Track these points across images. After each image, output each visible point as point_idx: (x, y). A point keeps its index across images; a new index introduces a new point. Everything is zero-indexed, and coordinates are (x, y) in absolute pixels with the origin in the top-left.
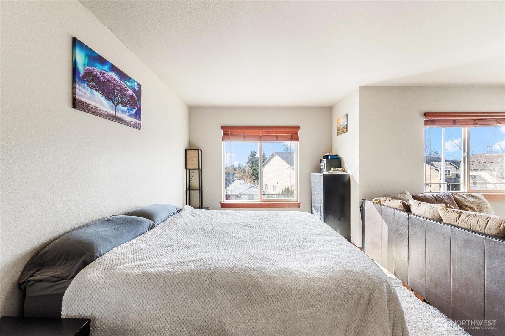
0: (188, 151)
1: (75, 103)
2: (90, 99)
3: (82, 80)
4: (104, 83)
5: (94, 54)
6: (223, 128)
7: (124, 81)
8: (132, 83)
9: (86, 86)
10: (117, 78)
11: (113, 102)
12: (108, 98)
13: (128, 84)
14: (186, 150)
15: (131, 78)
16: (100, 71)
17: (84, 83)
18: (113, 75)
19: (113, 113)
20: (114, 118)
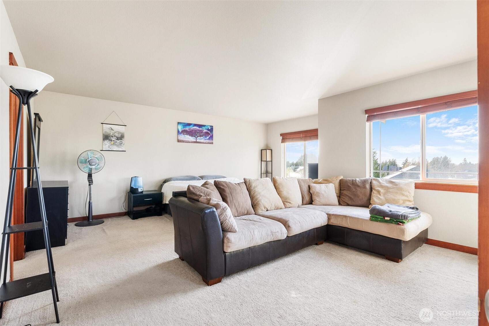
0: (262, 150)
1: (179, 141)
2: (184, 138)
3: (181, 133)
4: (191, 132)
5: (186, 124)
6: (281, 135)
7: (201, 128)
8: (207, 127)
9: (182, 135)
10: (197, 128)
11: (195, 137)
12: (192, 136)
13: (204, 128)
14: (261, 150)
15: (206, 125)
16: (188, 128)
17: (181, 134)
18: (195, 127)
19: (195, 141)
20: (196, 142)
